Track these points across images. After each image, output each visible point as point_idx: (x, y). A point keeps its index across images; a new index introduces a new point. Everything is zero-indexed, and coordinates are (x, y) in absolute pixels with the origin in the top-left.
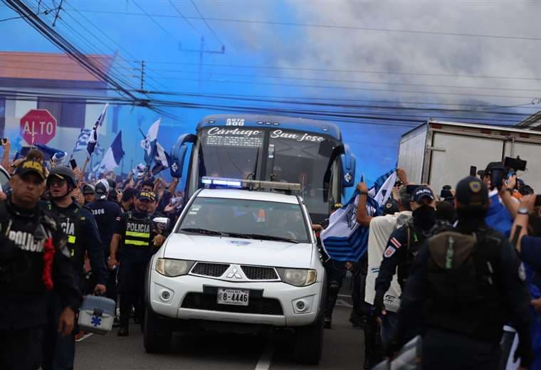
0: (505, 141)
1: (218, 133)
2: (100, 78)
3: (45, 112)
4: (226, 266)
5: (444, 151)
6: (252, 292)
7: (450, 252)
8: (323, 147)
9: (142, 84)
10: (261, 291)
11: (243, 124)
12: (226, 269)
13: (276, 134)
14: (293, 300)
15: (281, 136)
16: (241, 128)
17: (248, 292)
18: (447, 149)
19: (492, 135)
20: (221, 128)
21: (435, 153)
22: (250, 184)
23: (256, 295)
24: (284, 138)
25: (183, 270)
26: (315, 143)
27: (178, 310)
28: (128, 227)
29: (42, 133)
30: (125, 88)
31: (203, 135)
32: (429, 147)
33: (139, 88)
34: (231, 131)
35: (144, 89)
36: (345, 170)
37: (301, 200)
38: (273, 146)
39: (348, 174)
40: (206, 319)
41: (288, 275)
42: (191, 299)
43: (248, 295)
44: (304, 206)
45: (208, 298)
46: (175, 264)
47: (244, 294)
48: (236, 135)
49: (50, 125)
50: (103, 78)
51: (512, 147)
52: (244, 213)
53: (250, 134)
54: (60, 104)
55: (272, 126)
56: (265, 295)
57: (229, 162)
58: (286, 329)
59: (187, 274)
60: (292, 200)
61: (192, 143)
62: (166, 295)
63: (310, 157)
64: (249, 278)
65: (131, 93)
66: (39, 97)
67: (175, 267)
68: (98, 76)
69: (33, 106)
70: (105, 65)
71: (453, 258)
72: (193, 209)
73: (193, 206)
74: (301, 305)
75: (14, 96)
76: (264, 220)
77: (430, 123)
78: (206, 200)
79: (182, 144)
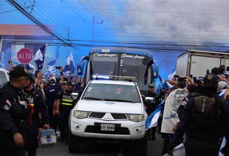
0: (221, 58)
1: (98, 55)
2: (51, 35)
3: (28, 49)
4: (104, 114)
5: (196, 63)
6: (116, 125)
7: (204, 105)
8: (144, 61)
9: (68, 37)
10: (120, 125)
11: (109, 52)
12: (104, 115)
13: (124, 56)
14: (134, 128)
15: (126, 56)
16: (108, 53)
17: (114, 125)
18: (197, 62)
19: (216, 56)
20: (99, 53)
21: (192, 64)
22: (113, 77)
23: (118, 126)
24: (127, 57)
25: (85, 115)
26: (141, 59)
27: (83, 133)
28: (64, 97)
29: (27, 58)
30: (61, 39)
31: (92, 56)
32: (190, 61)
33: (67, 39)
34: (104, 55)
35: (69, 39)
36: (154, 71)
37: (136, 84)
38: (122, 61)
39: (155, 73)
40: (96, 137)
41: (132, 117)
42: (89, 129)
43: (114, 126)
44: (137, 87)
45: (96, 128)
46: (82, 113)
47: (112, 126)
48: (106, 56)
49: (30, 55)
50: (52, 35)
51: (224, 61)
52: (111, 90)
53: (112, 56)
54: (34, 46)
55: (122, 52)
56: (122, 126)
57: (103, 68)
58: (131, 141)
59: (87, 118)
60: (132, 84)
61: (87, 60)
62: (78, 127)
63: (138, 65)
64: (115, 119)
65: (64, 41)
66: (25, 43)
67: (82, 114)
68: (50, 34)
69: (23, 47)
70: (53, 29)
71: (205, 108)
72: (89, 89)
73: (89, 87)
74: (138, 130)
75: (14, 43)
76: (119, 93)
77: (189, 51)
78: (95, 85)
79: (83, 60)
